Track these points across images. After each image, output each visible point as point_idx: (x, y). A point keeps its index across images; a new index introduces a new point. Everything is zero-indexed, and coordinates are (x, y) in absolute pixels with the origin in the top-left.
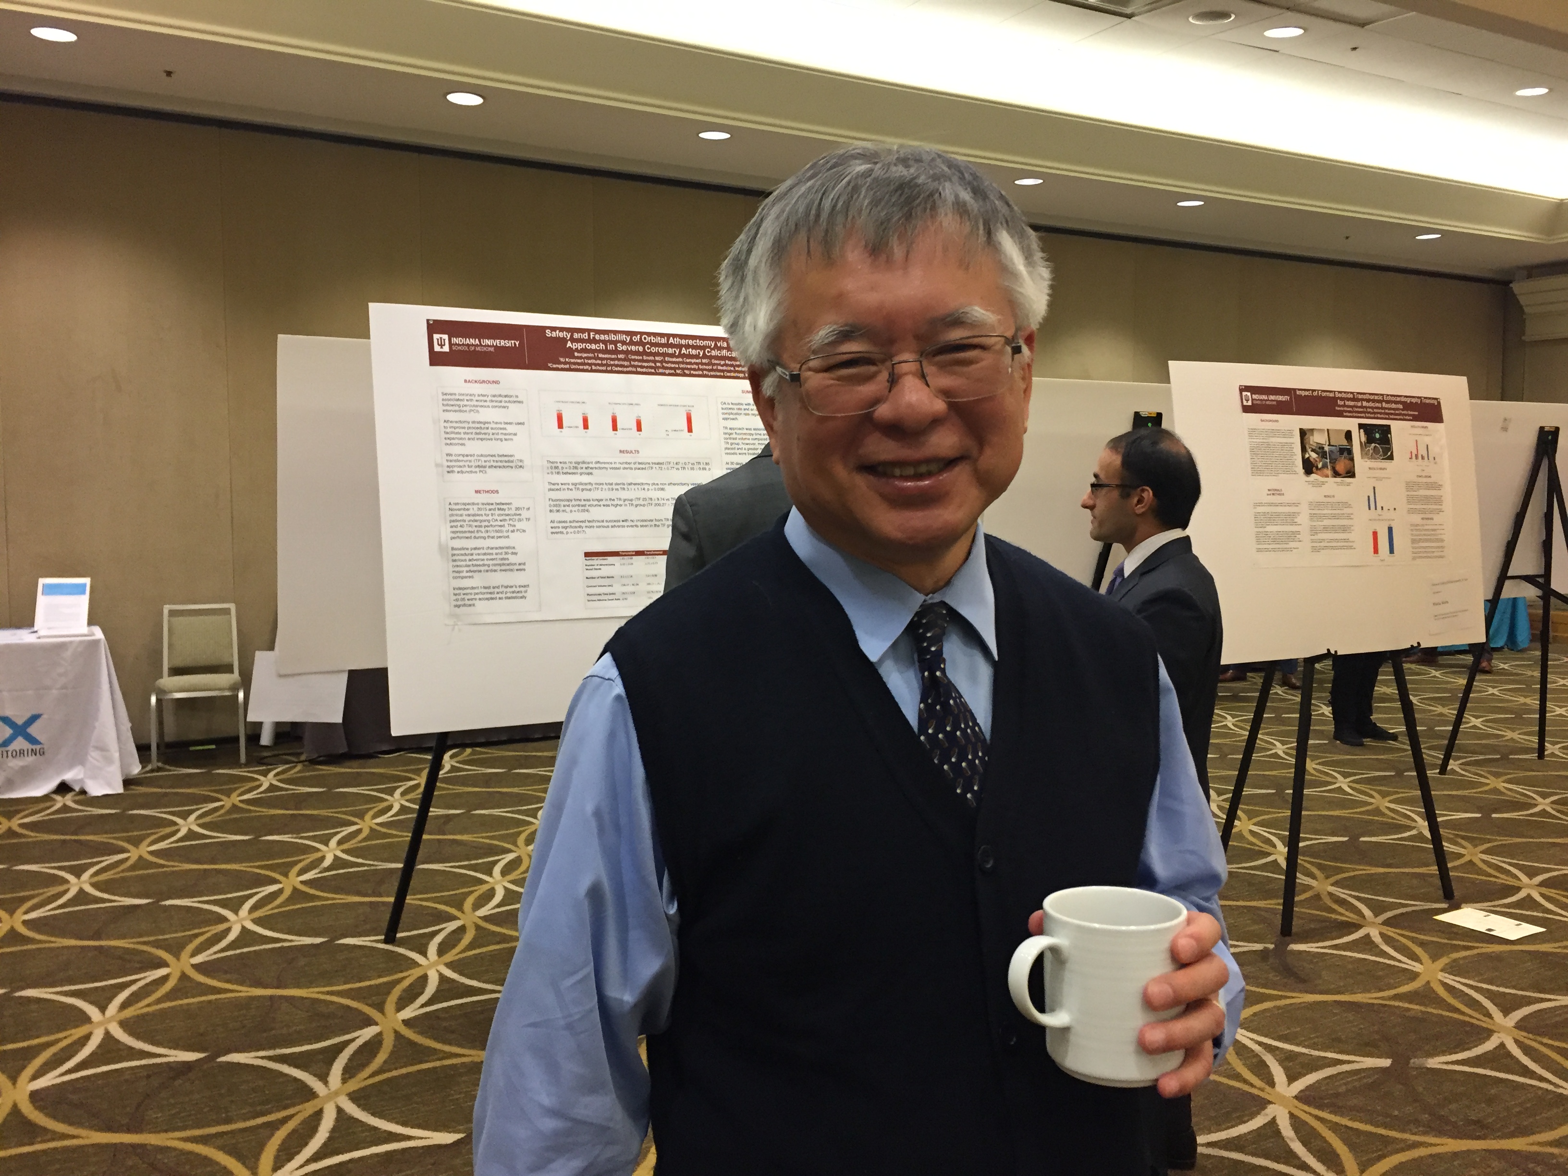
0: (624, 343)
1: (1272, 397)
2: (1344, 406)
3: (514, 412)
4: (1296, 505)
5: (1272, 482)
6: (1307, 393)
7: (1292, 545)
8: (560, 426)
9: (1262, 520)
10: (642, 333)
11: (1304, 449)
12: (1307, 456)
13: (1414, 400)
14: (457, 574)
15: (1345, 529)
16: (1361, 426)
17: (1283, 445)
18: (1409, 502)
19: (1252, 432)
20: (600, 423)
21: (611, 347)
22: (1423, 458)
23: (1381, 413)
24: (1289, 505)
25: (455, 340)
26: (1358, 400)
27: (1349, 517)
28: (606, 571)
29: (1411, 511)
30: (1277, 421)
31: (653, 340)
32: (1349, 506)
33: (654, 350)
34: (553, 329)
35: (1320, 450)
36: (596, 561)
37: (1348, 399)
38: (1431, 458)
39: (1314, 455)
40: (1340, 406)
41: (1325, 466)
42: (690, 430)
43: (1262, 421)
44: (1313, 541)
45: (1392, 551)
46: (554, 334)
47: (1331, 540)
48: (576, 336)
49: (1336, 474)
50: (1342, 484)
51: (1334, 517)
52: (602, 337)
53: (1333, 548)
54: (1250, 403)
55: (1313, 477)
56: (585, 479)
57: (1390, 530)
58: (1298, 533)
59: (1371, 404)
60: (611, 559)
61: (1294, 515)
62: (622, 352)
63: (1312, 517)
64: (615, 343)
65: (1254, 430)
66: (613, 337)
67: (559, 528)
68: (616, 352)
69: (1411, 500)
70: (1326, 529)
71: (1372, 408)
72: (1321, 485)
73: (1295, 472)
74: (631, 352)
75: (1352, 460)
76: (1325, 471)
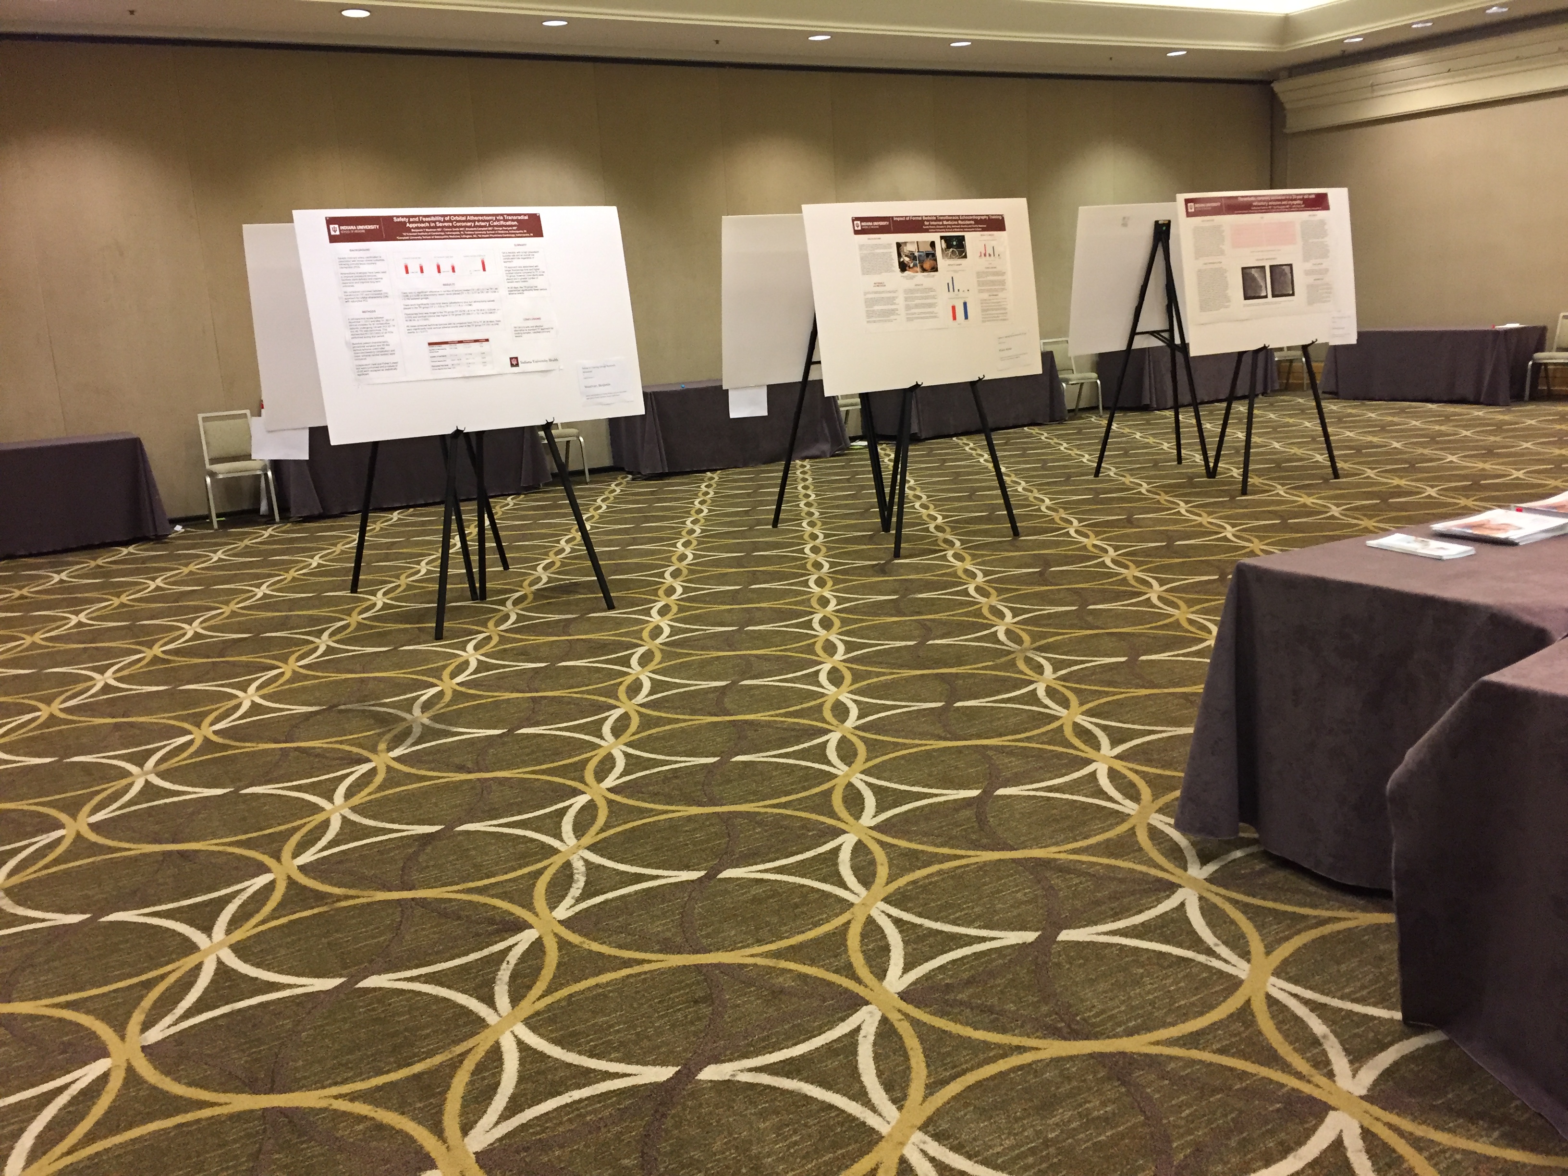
0: (440, 222)
1: (875, 223)
2: (929, 225)
3: (380, 267)
4: (894, 292)
5: (877, 278)
6: (901, 219)
7: (892, 317)
8: (407, 272)
9: (870, 303)
10: (450, 215)
11: (899, 255)
12: (902, 260)
13: (983, 218)
14: (357, 358)
15: (931, 305)
16: (942, 238)
17: (884, 254)
18: (979, 285)
19: (861, 247)
20: (430, 269)
21: (432, 225)
22: (990, 255)
23: (957, 228)
24: (890, 292)
25: (342, 228)
26: (940, 220)
27: (934, 297)
28: (441, 353)
29: (981, 291)
30: (880, 239)
31: (458, 218)
32: (934, 291)
33: (458, 224)
34: (398, 217)
35: (912, 256)
36: (436, 347)
37: (932, 221)
38: (996, 255)
39: (907, 259)
40: (926, 225)
41: (915, 265)
42: (484, 270)
43: (869, 239)
44: (907, 314)
45: (966, 317)
46: (399, 220)
47: (921, 313)
48: (411, 220)
49: (924, 270)
50: (928, 276)
51: (922, 298)
52: (427, 219)
53: (922, 318)
54: (860, 228)
55: (906, 273)
56: (424, 301)
57: (965, 304)
58: (897, 310)
59: (950, 223)
60: (444, 346)
61: (894, 298)
62: (439, 227)
63: (906, 299)
64: (435, 222)
65: (863, 245)
66: (433, 219)
67: (411, 330)
68: (436, 227)
69: (980, 284)
70: (917, 306)
71: (951, 225)
72: (912, 278)
73: (893, 271)
74: (445, 227)
75: (936, 260)
76: (915, 269)
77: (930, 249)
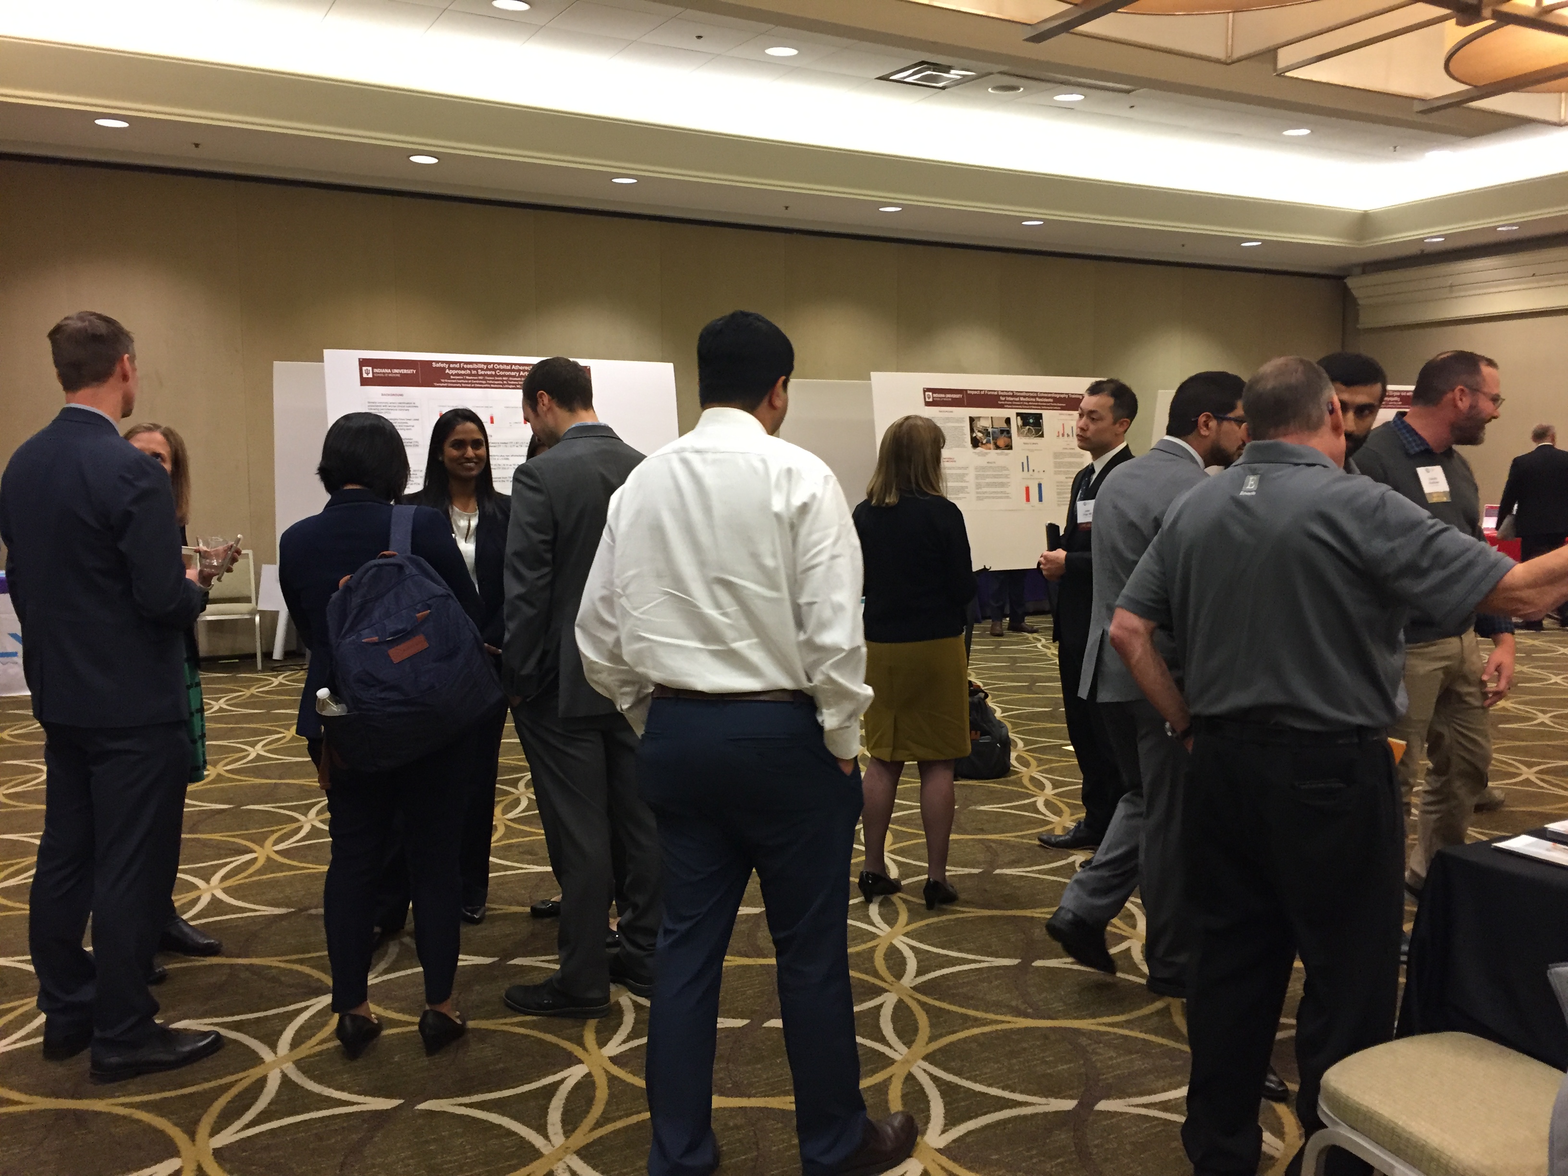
0: (482, 369)
1: (948, 396)
2: (1005, 400)
3: (413, 413)
4: (966, 468)
6: (976, 392)
7: (961, 495)
10: (494, 363)
11: (972, 431)
12: (974, 435)
13: (1062, 396)
15: (1002, 485)
16: (1018, 414)
17: (956, 428)
18: (1055, 467)
21: (474, 372)
22: (1068, 435)
23: (1034, 405)
24: (959, 468)
25: (376, 370)
26: (1017, 396)
27: (1007, 476)
29: (1056, 473)
30: (952, 412)
31: (501, 367)
32: (1007, 469)
33: (502, 373)
34: (437, 362)
35: (986, 432)
37: (1009, 396)
39: (980, 435)
40: (1002, 401)
41: (988, 442)
43: (940, 412)
44: (977, 493)
45: (1041, 499)
46: (438, 365)
47: (992, 492)
48: (452, 366)
49: (997, 447)
50: (1001, 454)
51: (995, 477)
52: (469, 366)
53: (993, 498)
54: (931, 400)
55: (979, 449)
57: (1040, 485)
58: (967, 487)
59: (1027, 399)
61: (964, 475)
62: (481, 375)
63: (977, 477)
64: (477, 369)
66: (475, 366)
68: (478, 375)
69: (1057, 465)
70: (989, 485)
71: (1028, 402)
72: (985, 455)
73: (964, 447)
74: (487, 375)
75: (1010, 437)
76: (988, 445)
77: (1005, 426)
